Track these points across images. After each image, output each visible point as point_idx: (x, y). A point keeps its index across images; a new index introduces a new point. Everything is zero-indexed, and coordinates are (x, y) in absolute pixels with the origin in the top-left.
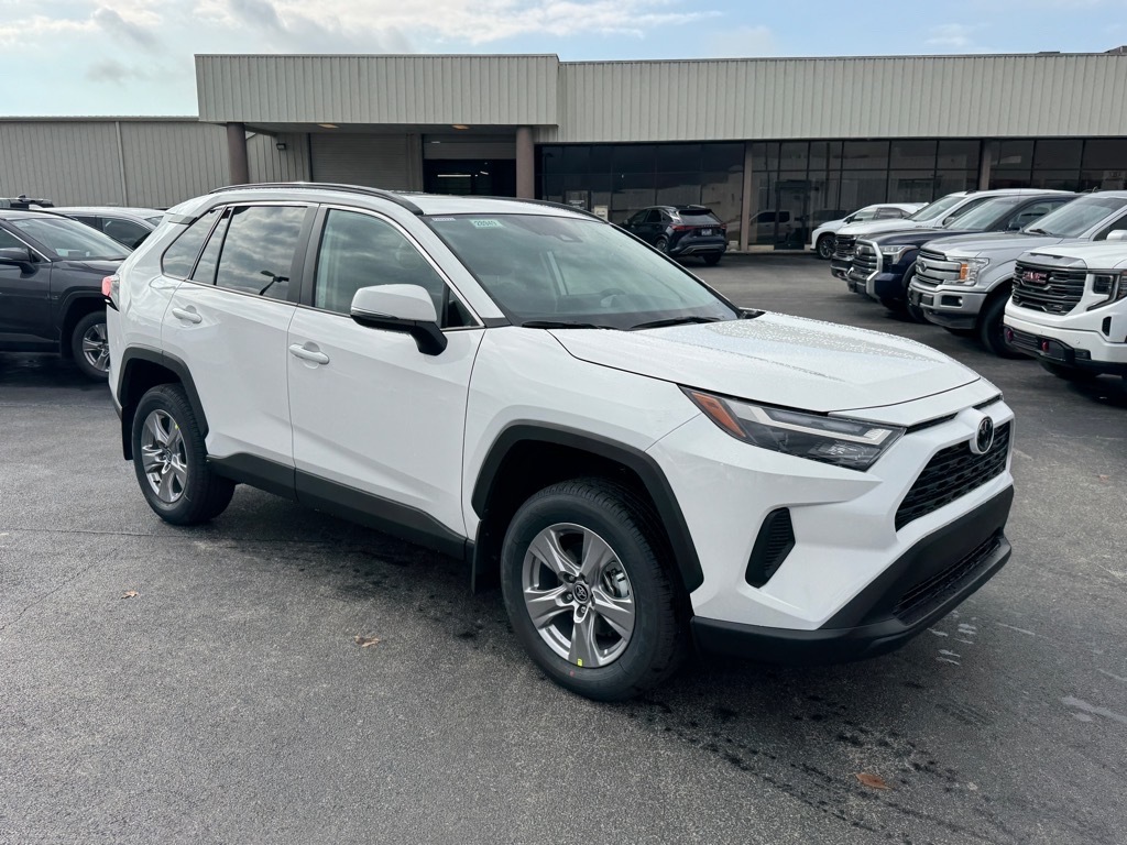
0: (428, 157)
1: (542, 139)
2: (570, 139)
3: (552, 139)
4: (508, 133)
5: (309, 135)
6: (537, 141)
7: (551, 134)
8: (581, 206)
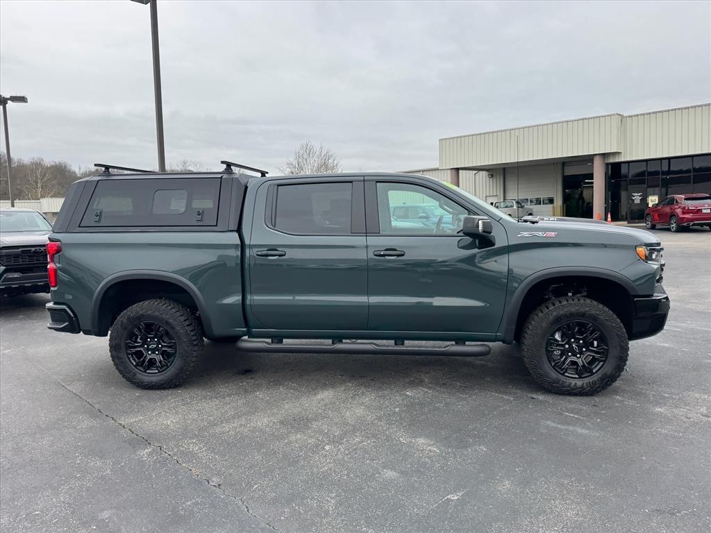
0: (566, 174)
1: (611, 160)
2: (628, 159)
3: (617, 160)
4: (589, 159)
5: (504, 169)
6: (607, 162)
7: (617, 156)
8: (640, 196)
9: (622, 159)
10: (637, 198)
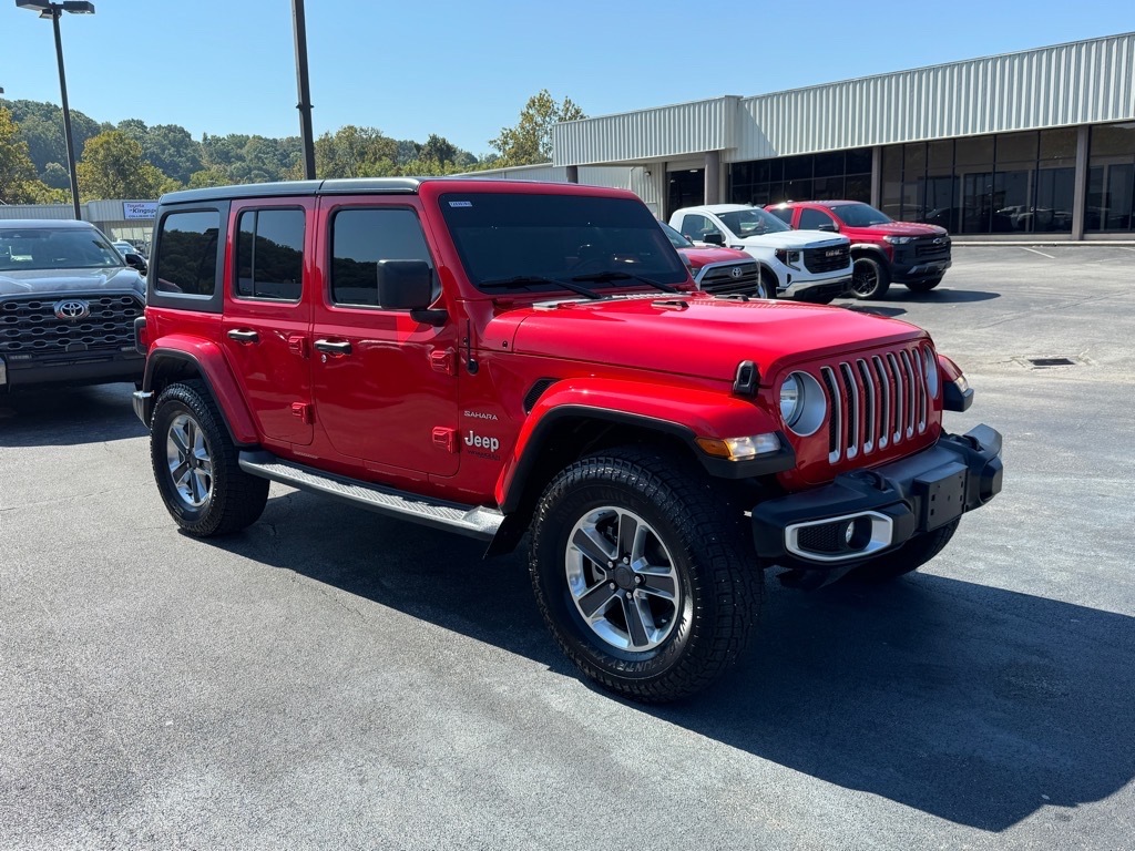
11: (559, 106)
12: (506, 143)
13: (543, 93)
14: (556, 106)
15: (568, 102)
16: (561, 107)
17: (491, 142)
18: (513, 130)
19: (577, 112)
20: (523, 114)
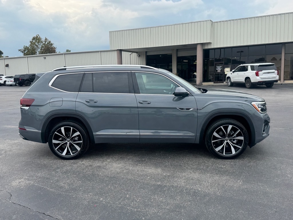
0: (178, 56)
2: (215, 47)
5: (146, 52)
6: (204, 48)
7: (209, 45)
8: (220, 68)
9: (212, 47)
10: (219, 69)
11: (43, 39)
12: (25, 51)
13: (37, 35)
14: (42, 40)
15: (46, 39)
16: (44, 40)
17: (19, 50)
18: (28, 46)
19: (50, 42)
20: (30, 42)
